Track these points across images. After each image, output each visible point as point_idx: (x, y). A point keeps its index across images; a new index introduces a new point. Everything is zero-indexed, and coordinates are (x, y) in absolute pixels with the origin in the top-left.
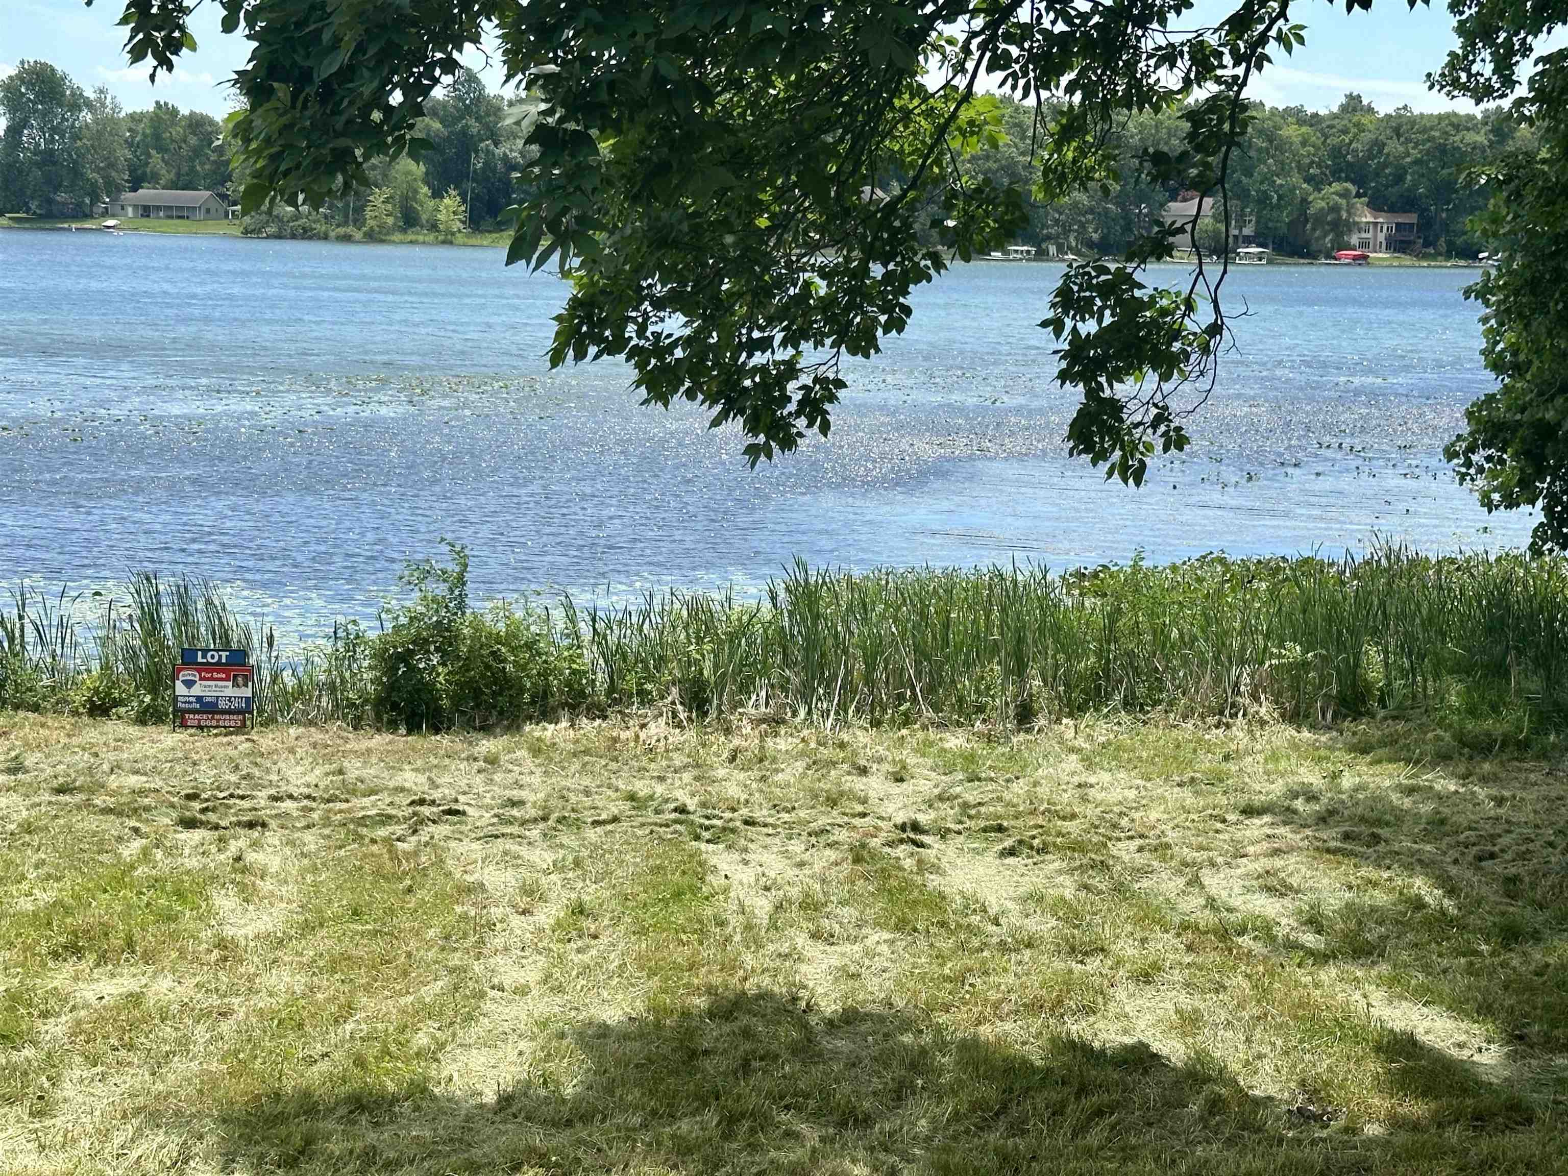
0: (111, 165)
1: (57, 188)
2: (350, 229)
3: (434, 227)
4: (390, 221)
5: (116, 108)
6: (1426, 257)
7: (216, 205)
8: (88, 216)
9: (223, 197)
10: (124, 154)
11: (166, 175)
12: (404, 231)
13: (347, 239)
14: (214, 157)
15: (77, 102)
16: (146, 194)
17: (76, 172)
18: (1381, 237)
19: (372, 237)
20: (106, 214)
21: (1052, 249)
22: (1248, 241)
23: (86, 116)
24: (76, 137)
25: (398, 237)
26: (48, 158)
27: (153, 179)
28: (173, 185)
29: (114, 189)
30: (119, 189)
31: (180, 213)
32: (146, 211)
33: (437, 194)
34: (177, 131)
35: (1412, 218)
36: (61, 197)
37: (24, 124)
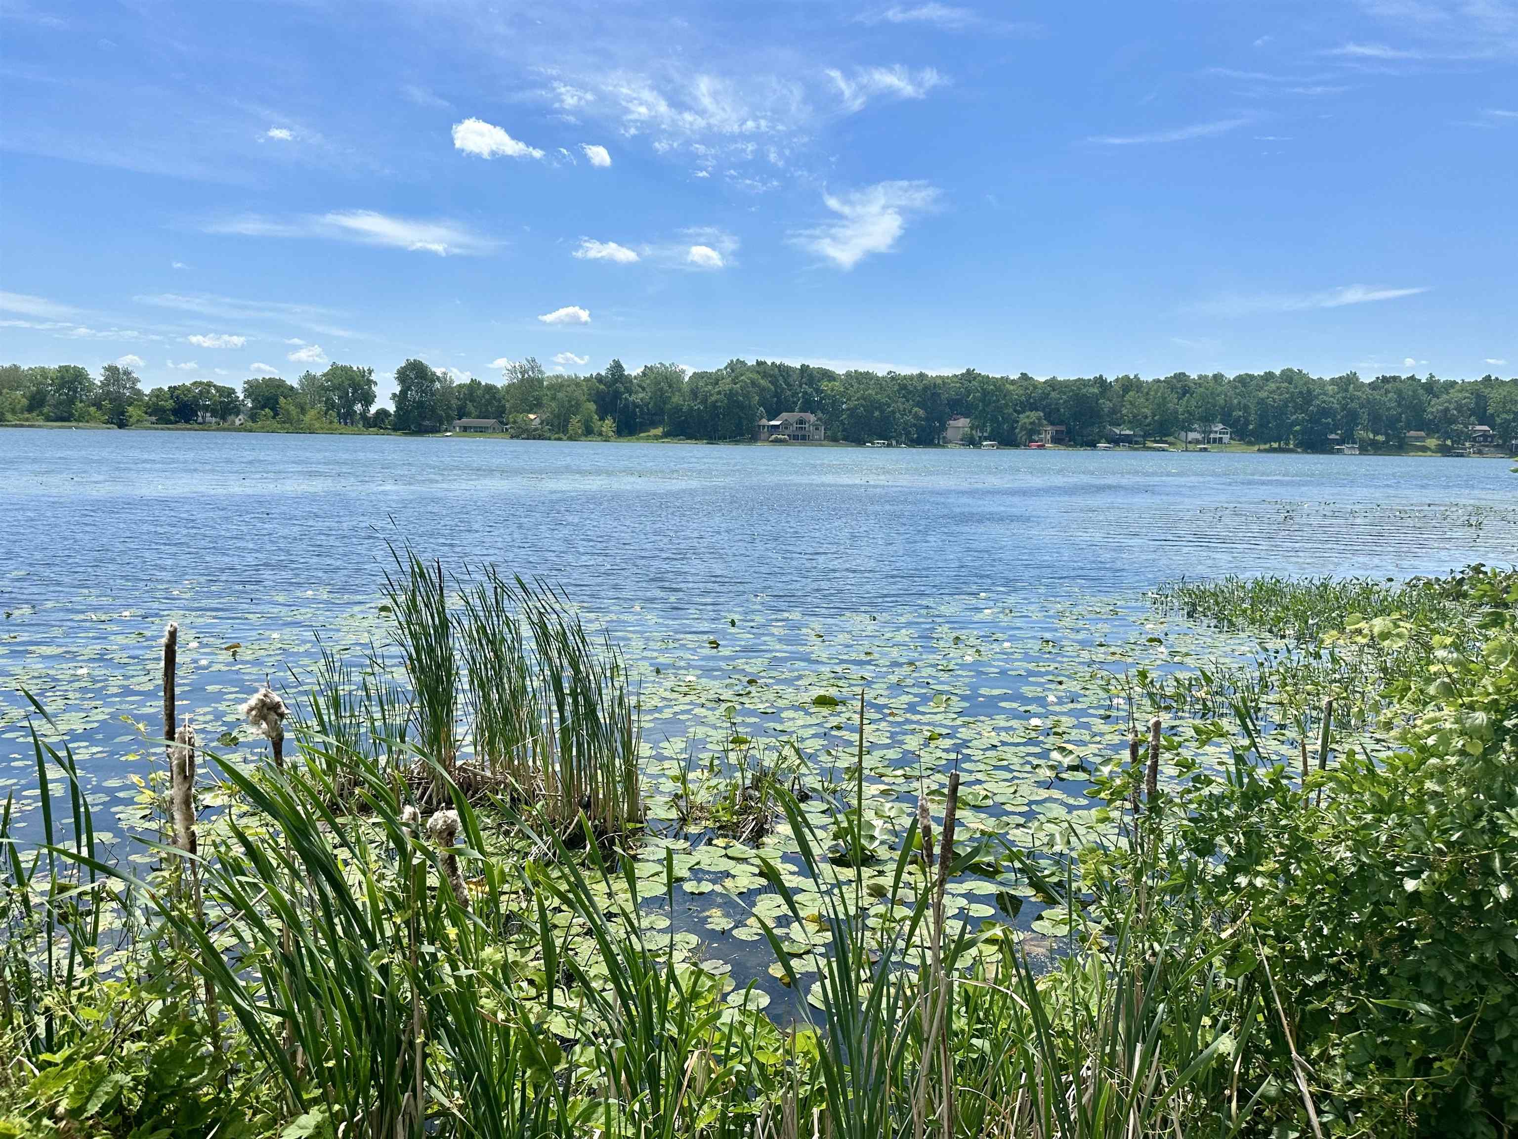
0: (449, 408)
1: (424, 418)
2: (561, 435)
3: (600, 434)
4: (580, 431)
5: (452, 381)
6: (1070, 446)
7: (497, 426)
8: (438, 431)
9: (502, 423)
10: (454, 403)
11: (475, 413)
12: (586, 436)
13: (560, 439)
14: (496, 404)
15: (434, 378)
16: (465, 421)
17: (433, 410)
18: (1049, 437)
19: (571, 439)
20: (446, 430)
21: (894, 443)
22: (986, 439)
23: (438, 385)
24: (432, 395)
25: (583, 438)
26: (420, 405)
27: (468, 415)
28: (478, 417)
29: (450, 419)
30: (453, 419)
31: (481, 430)
32: (465, 429)
33: (602, 419)
34: (479, 392)
35: (1063, 428)
36: (427, 423)
37: (409, 388)
